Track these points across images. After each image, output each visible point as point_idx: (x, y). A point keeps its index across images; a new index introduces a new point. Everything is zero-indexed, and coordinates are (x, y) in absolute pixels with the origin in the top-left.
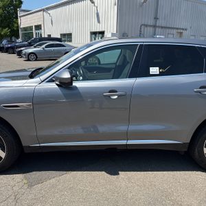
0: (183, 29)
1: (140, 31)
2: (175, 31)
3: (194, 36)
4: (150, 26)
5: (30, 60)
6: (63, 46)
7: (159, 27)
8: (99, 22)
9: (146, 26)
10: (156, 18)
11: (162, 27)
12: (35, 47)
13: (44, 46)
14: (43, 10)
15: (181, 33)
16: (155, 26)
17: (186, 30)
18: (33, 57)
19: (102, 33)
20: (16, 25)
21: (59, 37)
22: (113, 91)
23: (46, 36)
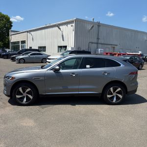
0: (115, 45)
1: (89, 46)
2: (110, 46)
3: (122, 49)
4: (95, 43)
5: (20, 63)
6: (41, 54)
7: (100, 44)
8: (63, 40)
9: (92, 43)
10: (98, 39)
11: (102, 44)
12: (23, 55)
13: (29, 54)
14: (27, 32)
15: (114, 47)
16: (97, 43)
17: (117, 45)
18: (22, 61)
19: (65, 47)
20: (7, 40)
21: (37, 48)
22: (73, 73)
23: (29, 48)
